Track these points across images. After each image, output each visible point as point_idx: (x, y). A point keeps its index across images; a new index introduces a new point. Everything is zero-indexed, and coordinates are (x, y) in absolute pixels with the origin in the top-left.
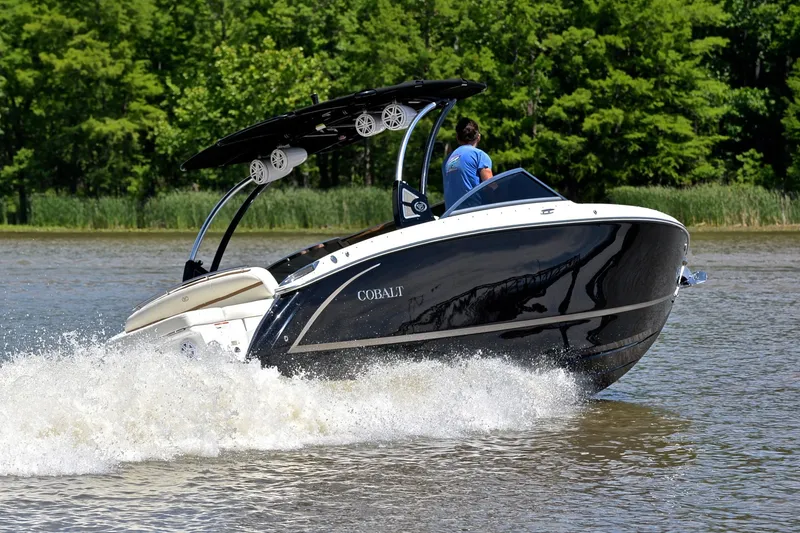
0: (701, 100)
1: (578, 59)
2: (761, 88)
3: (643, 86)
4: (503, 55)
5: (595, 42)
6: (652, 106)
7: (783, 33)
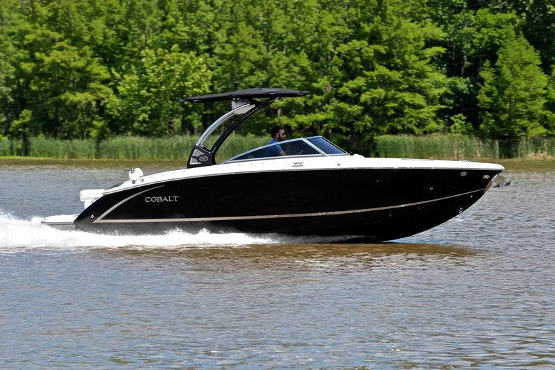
0: (429, 84)
1: (358, 59)
2: (465, 77)
3: (396, 75)
4: (314, 56)
5: (367, 49)
6: (401, 88)
7: (478, 45)
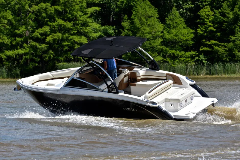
0: (91, 30)
1: (44, 15)
2: (113, 26)
3: (69, 25)
4: (16, 13)
5: (50, 8)
6: (72, 32)
7: (120, 5)
